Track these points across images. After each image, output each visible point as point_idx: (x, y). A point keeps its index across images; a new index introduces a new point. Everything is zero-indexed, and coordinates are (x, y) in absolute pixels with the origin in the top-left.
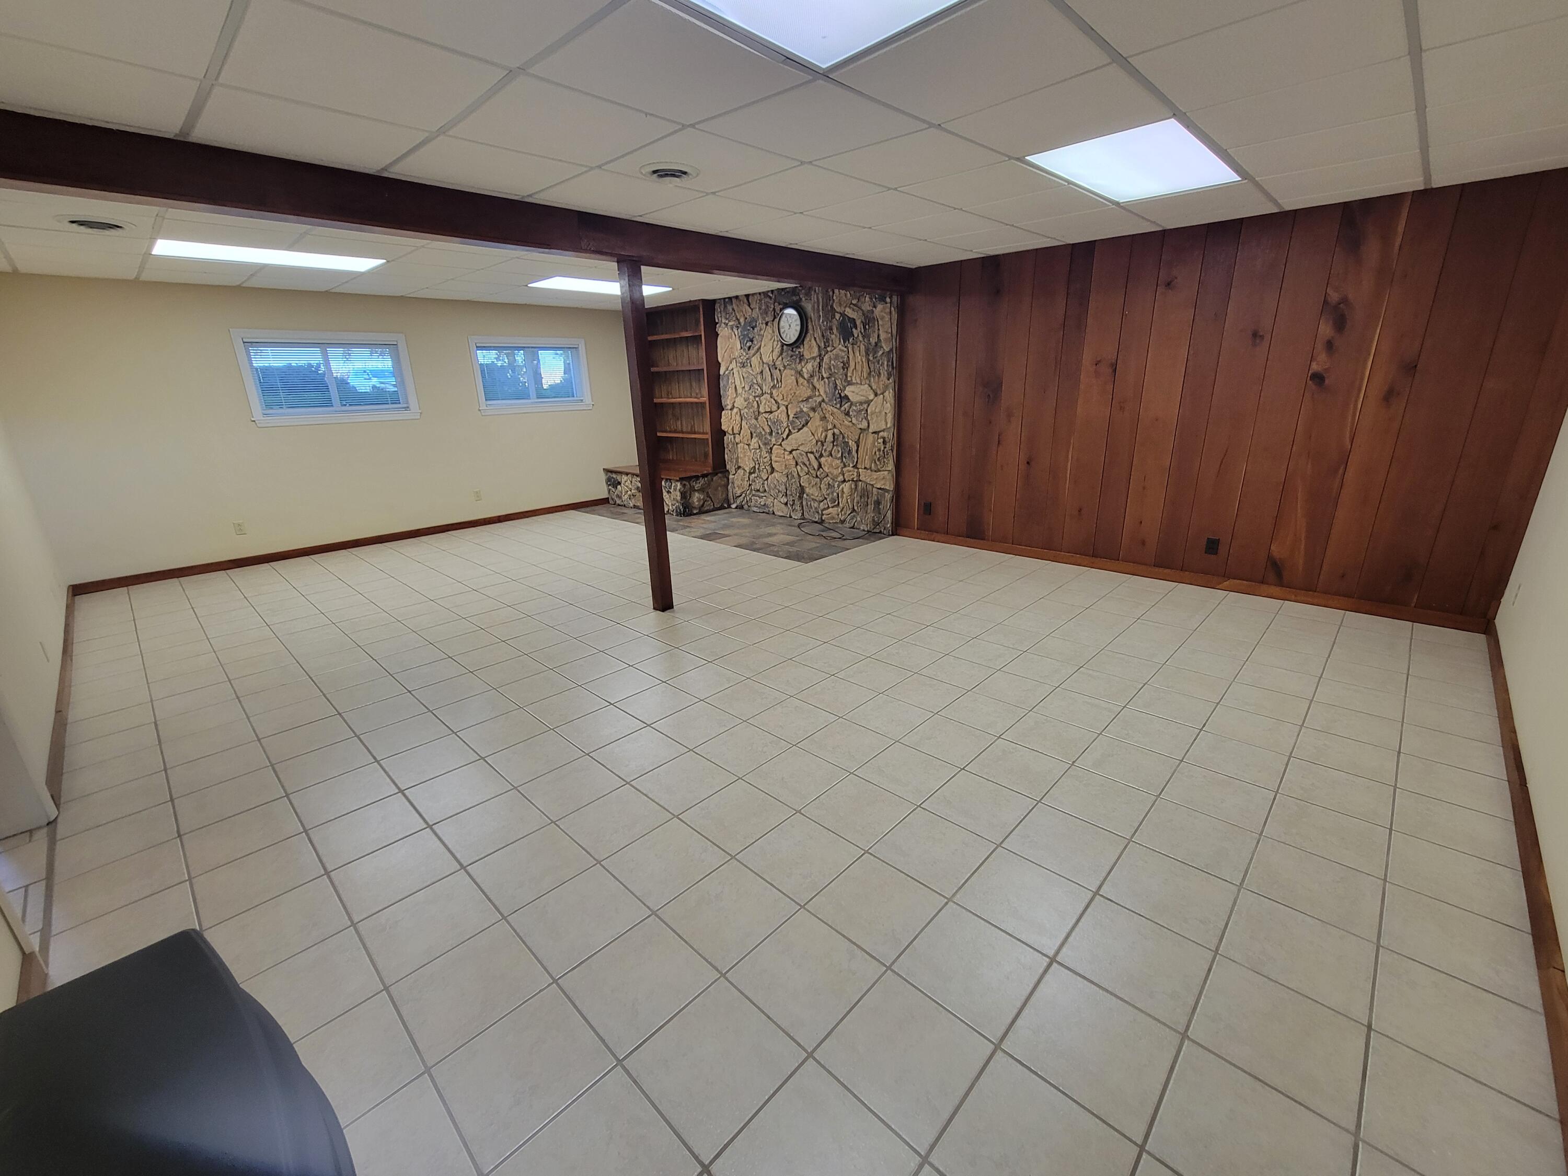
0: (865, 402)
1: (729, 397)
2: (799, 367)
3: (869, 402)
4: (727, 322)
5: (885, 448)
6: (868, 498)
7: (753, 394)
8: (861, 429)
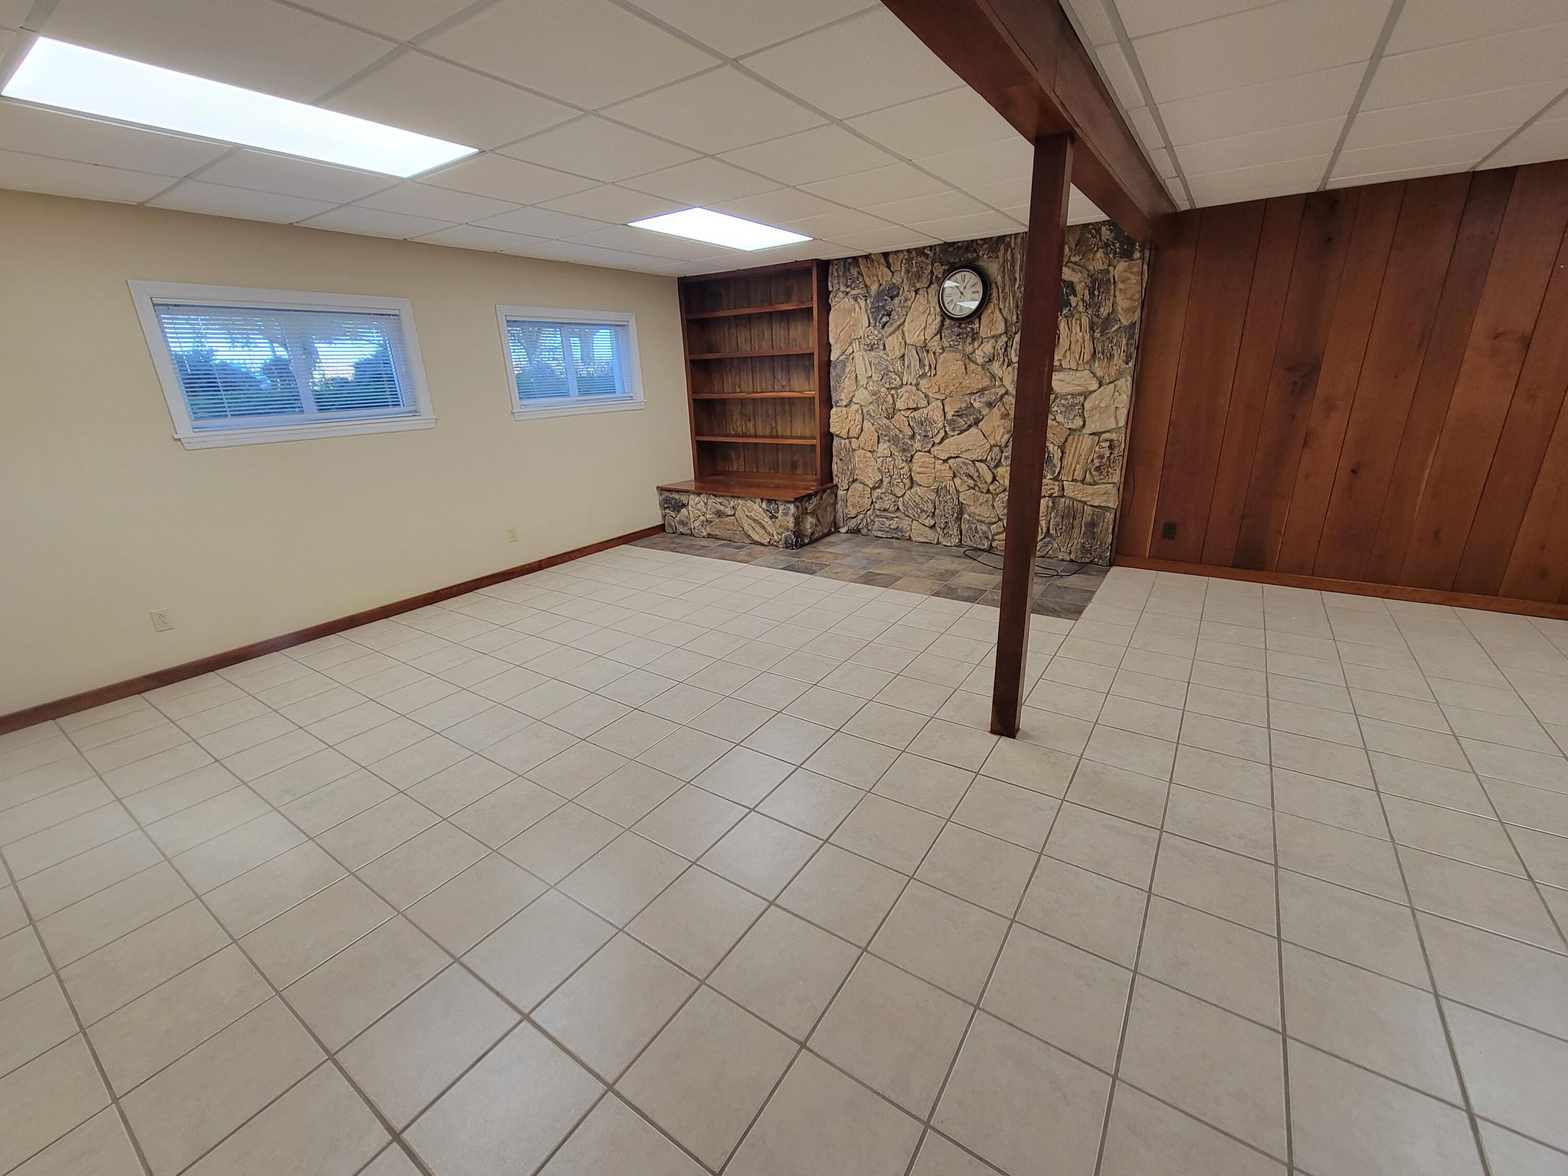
0: (1080, 394)
1: (845, 391)
2: (969, 349)
3: (1086, 394)
4: (848, 290)
5: (1111, 454)
6: (1074, 519)
7: (887, 386)
8: (1070, 429)
